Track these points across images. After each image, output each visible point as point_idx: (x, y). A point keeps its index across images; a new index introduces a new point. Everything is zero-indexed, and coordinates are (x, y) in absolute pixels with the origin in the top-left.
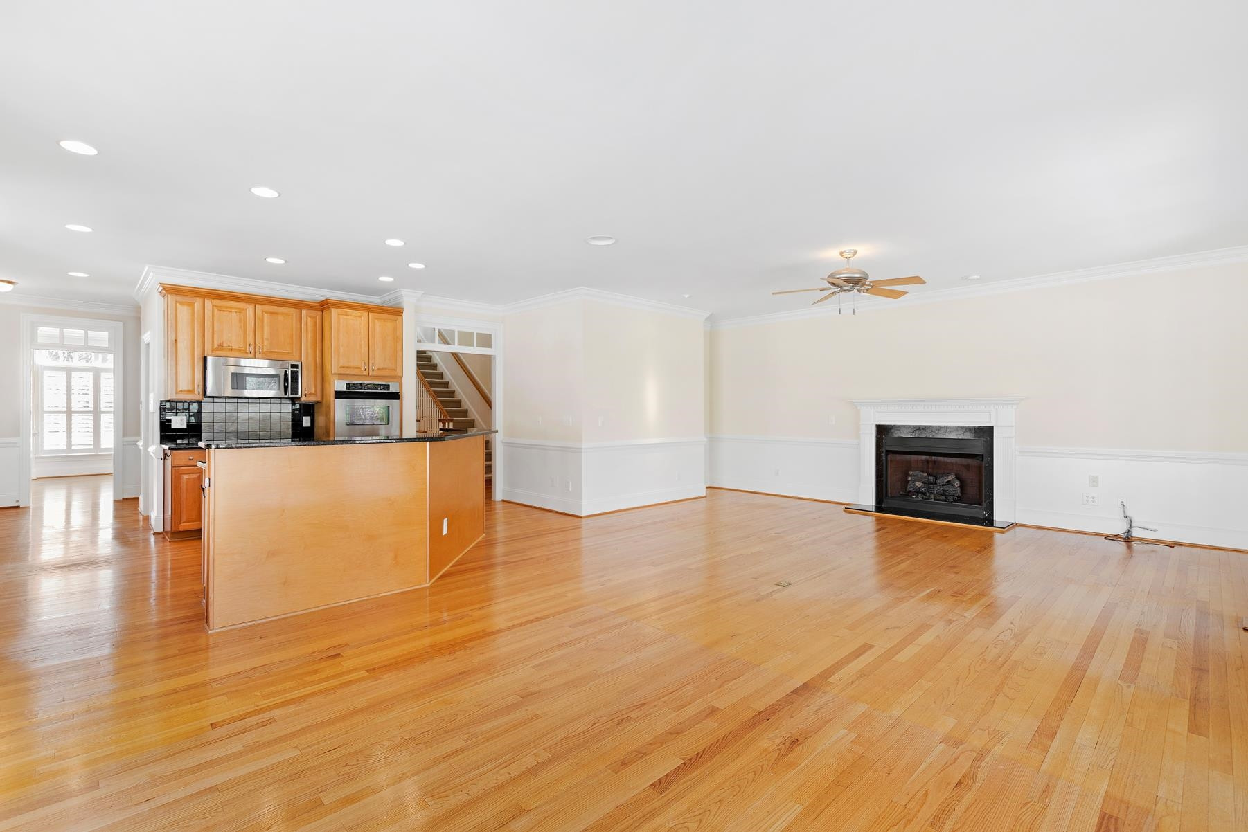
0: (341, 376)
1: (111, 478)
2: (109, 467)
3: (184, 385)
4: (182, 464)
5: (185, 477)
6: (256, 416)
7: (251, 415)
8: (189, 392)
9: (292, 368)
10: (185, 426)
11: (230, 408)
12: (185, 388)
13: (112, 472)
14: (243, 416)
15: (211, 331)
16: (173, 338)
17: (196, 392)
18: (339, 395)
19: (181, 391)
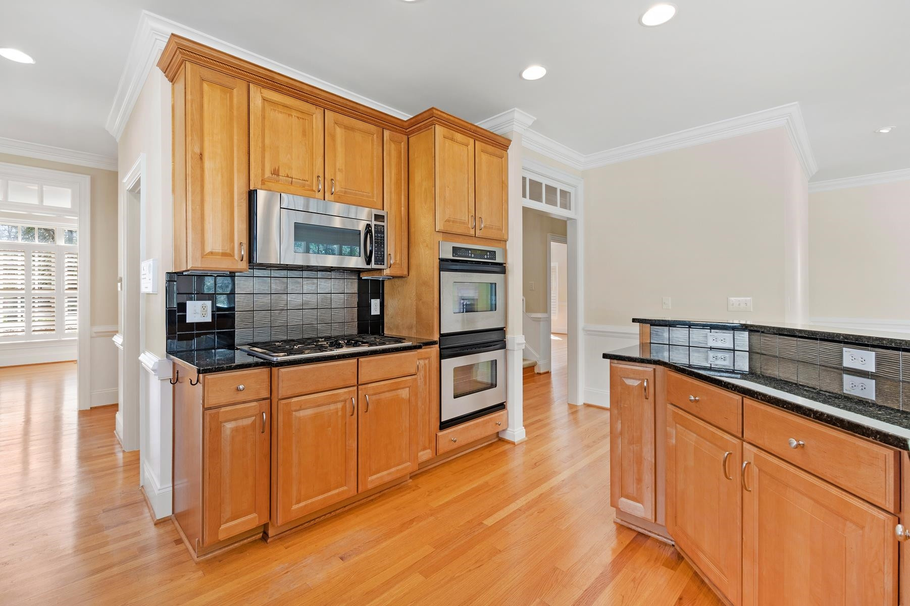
0: (447, 234)
1: (75, 367)
2: (72, 353)
3: (214, 242)
4: (223, 401)
5: (229, 426)
6: (312, 299)
7: (306, 298)
8: (224, 254)
9: (375, 220)
10: (209, 319)
11: (276, 286)
12: (218, 249)
13: (76, 358)
14: (295, 300)
15: (260, 145)
16: (197, 151)
17: (237, 257)
18: (445, 265)
19: (212, 253)
